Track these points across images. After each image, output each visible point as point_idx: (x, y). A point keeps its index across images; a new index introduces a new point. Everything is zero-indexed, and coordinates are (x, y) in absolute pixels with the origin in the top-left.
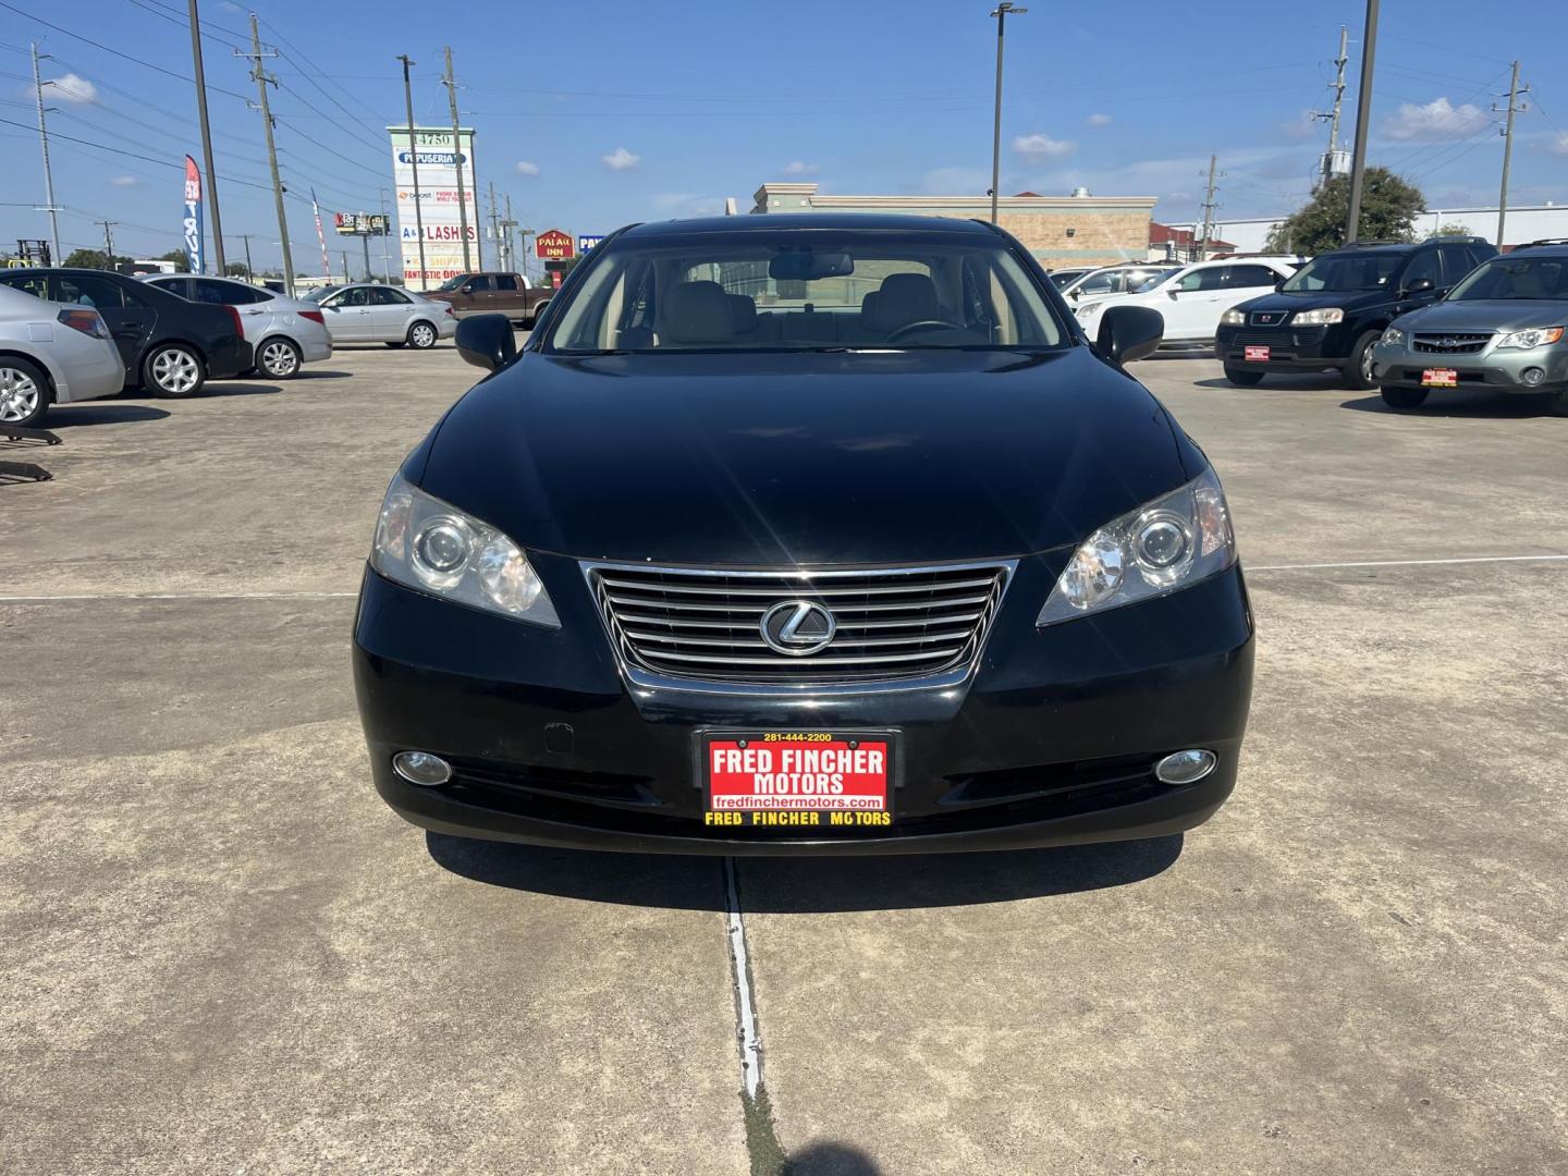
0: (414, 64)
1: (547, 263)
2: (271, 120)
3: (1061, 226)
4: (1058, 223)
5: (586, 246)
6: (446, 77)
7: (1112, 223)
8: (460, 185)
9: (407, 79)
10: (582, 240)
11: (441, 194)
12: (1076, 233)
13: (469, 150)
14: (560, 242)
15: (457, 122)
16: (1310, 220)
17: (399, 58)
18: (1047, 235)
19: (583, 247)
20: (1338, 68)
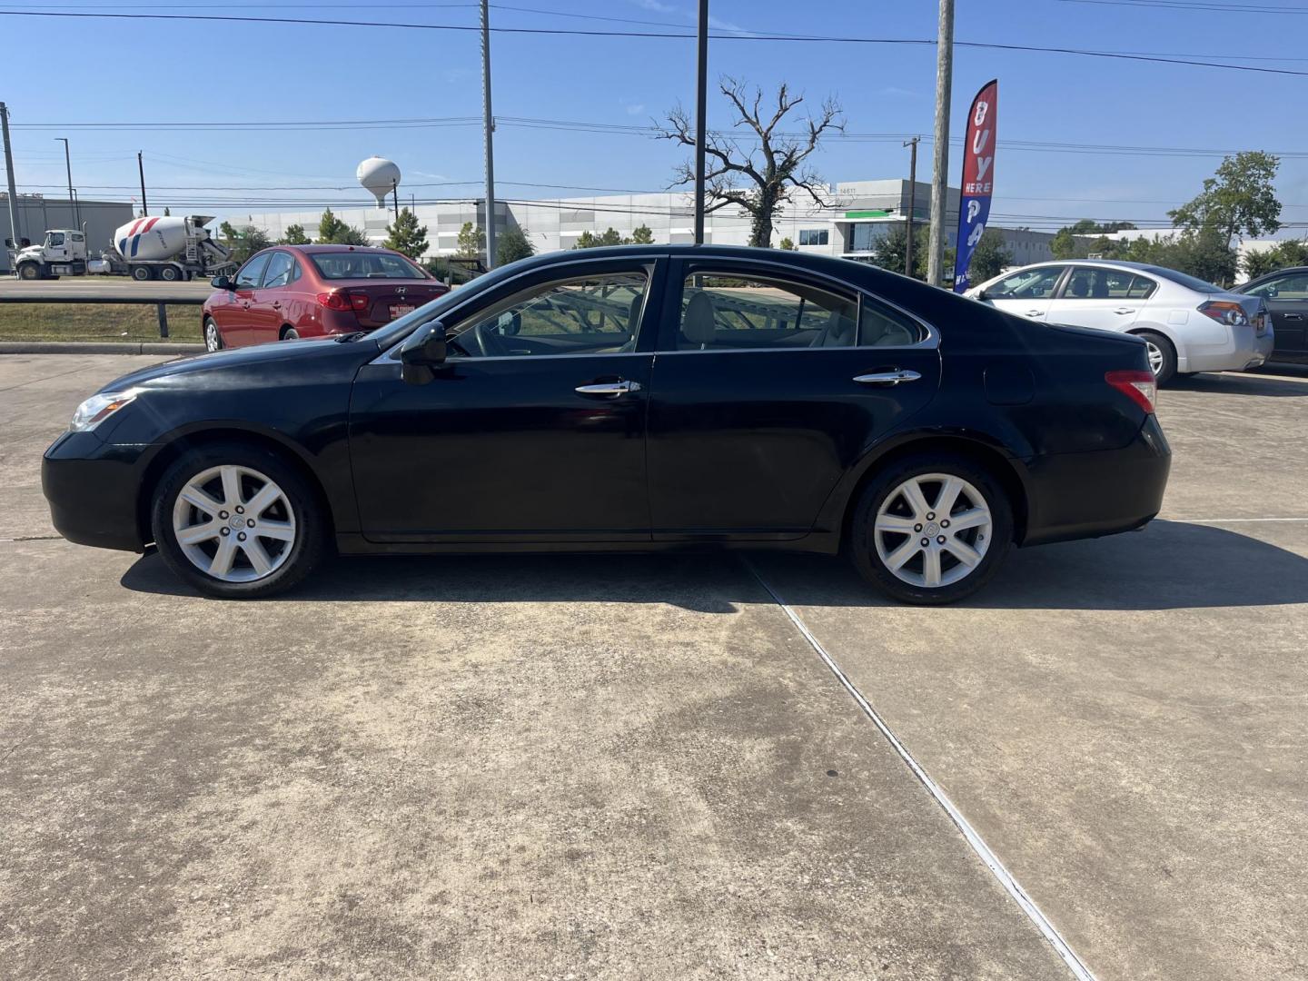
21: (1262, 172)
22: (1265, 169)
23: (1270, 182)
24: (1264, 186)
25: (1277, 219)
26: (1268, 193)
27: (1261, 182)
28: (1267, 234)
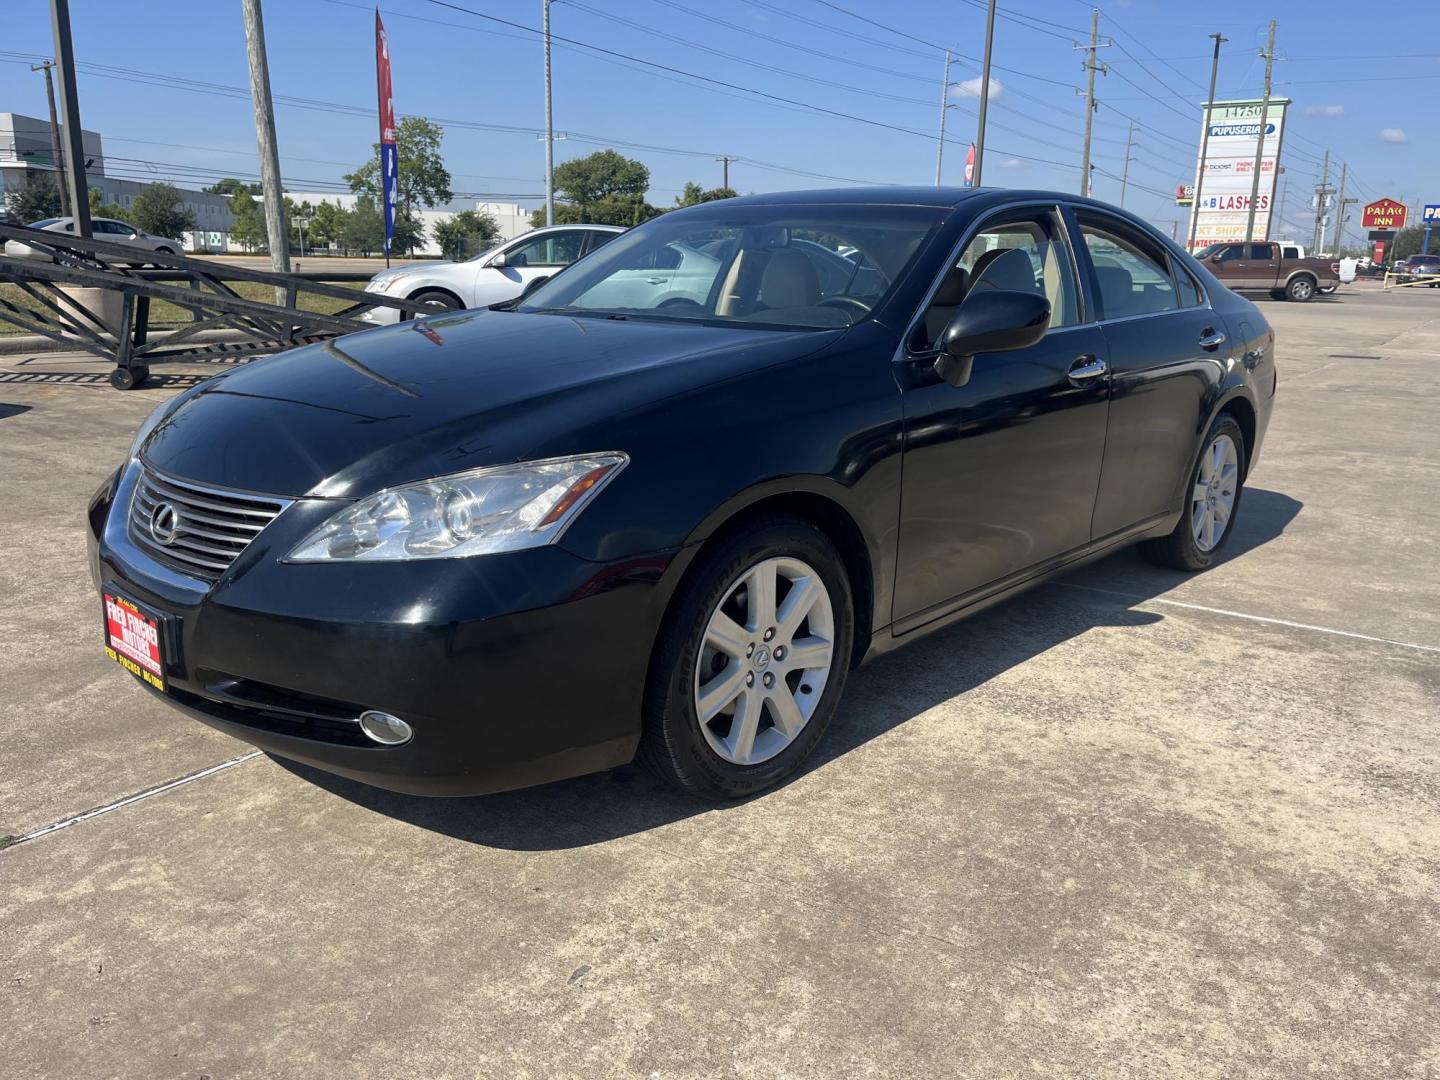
0: (1226, 40)
1: (1371, 233)
2: (1094, 104)
5: (1431, 216)
6: (1266, 50)
8: (1259, 155)
9: (1216, 56)
10: (1428, 210)
11: (1242, 164)
13: (1280, 120)
14: (1391, 210)
15: (1269, 93)
17: (1212, 37)
19: (1427, 216)
21: (428, 140)
22: (430, 138)
23: (437, 151)
24: (432, 155)
25: (448, 189)
26: (437, 163)
27: (429, 150)
28: (442, 204)
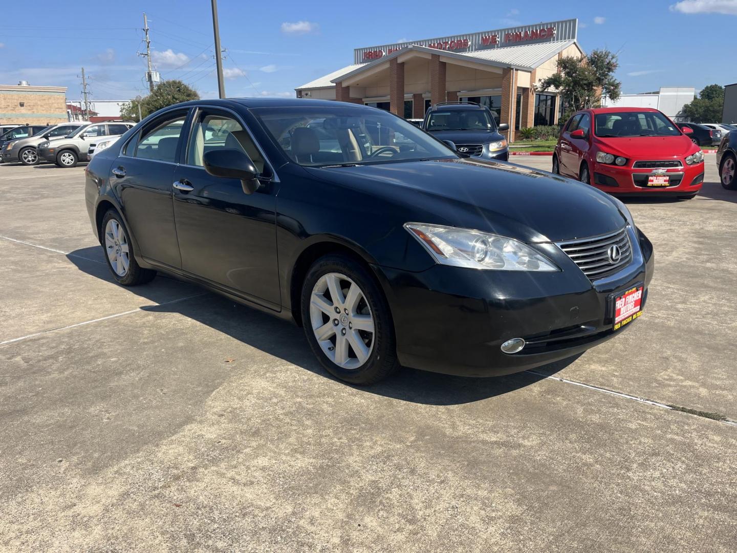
3: (15, 101)
4: (14, 99)
7: (44, 100)
12: (25, 104)
16: (153, 103)
18: (9, 106)
20: (145, 33)
